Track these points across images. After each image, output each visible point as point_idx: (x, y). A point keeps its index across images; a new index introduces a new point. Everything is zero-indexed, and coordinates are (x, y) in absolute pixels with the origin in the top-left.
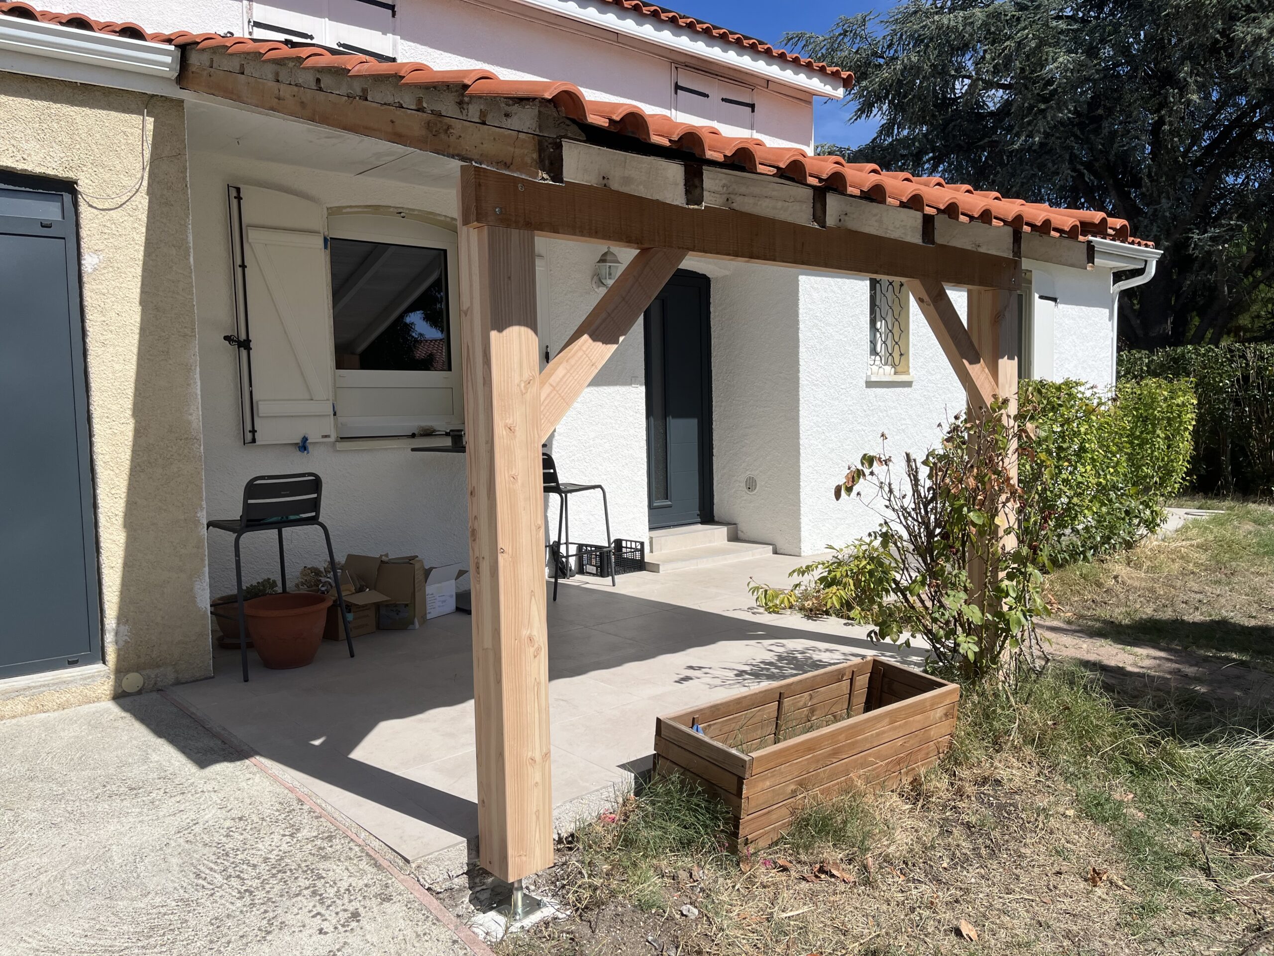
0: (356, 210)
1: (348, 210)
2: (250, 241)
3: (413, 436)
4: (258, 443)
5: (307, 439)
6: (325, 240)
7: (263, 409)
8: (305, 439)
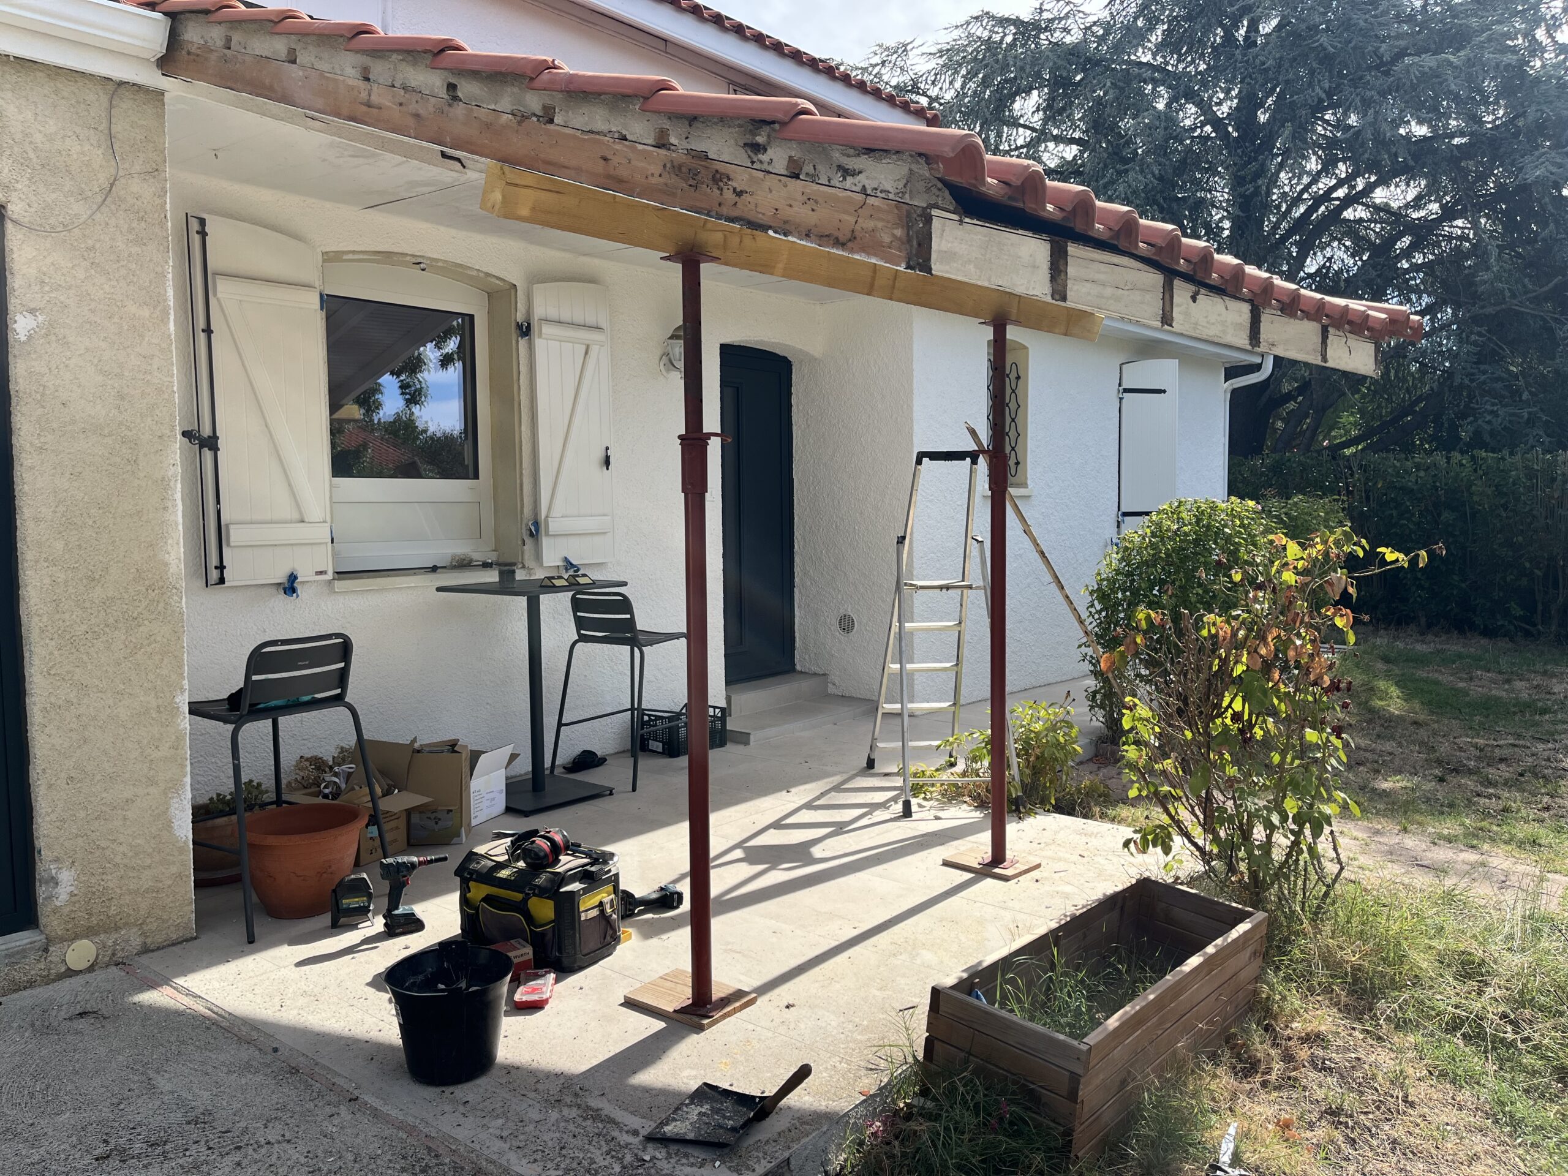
0: (361, 256)
1: (351, 256)
2: (219, 295)
3: (434, 569)
4: (227, 584)
5: (296, 578)
6: (321, 295)
7: (236, 535)
8: (293, 578)
